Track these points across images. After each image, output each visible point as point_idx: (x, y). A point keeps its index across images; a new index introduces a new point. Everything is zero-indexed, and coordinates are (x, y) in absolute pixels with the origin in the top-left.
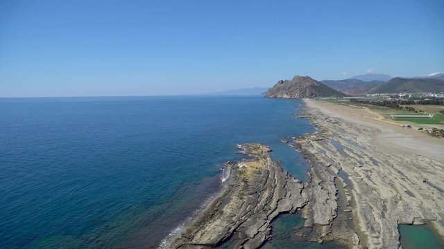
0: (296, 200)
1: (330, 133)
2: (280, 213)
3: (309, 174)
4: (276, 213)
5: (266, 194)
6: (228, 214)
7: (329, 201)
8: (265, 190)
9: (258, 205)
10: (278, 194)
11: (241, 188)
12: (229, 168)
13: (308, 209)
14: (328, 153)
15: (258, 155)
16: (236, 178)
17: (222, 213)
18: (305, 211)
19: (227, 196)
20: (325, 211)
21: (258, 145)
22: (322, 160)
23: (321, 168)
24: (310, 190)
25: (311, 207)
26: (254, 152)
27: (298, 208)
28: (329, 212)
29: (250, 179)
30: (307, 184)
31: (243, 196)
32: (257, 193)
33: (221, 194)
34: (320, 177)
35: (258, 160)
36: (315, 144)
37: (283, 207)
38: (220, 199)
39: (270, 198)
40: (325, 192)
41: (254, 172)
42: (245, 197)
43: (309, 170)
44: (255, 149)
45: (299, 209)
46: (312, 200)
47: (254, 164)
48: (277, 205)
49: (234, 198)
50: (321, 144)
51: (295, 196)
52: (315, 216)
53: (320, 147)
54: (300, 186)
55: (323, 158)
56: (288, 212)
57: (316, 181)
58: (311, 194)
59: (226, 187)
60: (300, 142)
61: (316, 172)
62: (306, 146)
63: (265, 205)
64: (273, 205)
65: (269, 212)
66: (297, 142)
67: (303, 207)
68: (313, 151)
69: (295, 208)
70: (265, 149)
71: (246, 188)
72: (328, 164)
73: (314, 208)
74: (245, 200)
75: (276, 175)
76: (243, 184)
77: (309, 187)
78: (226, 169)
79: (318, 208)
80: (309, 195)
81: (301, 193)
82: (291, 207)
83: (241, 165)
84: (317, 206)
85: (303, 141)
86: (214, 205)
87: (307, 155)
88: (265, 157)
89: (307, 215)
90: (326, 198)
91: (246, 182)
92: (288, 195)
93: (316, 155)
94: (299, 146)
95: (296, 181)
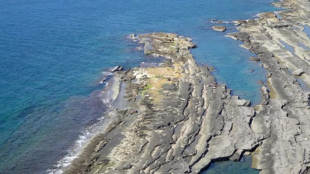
0: (242, 137)
1: (302, 13)
2: (213, 161)
3: (264, 88)
4: (205, 161)
5: (187, 127)
6: (117, 164)
7: (299, 138)
8: (185, 119)
9: (174, 146)
10: (208, 128)
11: (140, 117)
12: (117, 79)
13: (263, 153)
14: (299, 51)
15: (171, 54)
16: (131, 99)
17: (106, 162)
18: (258, 156)
19: (115, 132)
20: (294, 155)
21: (171, 36)
22: (287, 64)
23: (285, 79)
24: (266, 118)
25: (269, 148)
26: (162, 49)
27: (245, 151)
28: (299, 157)
29: (158, 100)
30: (261, 107)
31: (145, 132)
32: (170, 124)
33: (104, 128)
34: (284, 96)
35: (170, 64)
36: (275, 33)
37: (218, 151)
38: (101, 137)
39: (195, 134)
40: (293, 122)
41: (164, 87)
42: (149, 133)
43: (264, 83)
44: (163, 43)
45: (247, 153)
46: (271, 135)
47: (164, 71)
48: (208, 146)
49: (129, 135)
50: (285, 34)
51: (240, 131)
52: (276, 165)
53: (284, 39)
54: (248, 111)
55: (289, 59)
56: (227, 159)
57: (278, 101)
58: (268, 125)
59: (112, 114)
60: (247, 30)
61: (278, 85)
62: (259, 38)
63: (186, 147)
64: (200, 147)
65: (194, 159)
66: (243, 30)
67: (253, 150)
68: (270, 47)
69: (240, 152)
70: (184, 43)
71: (150, 115)
72: (298, 71)
73: (273, 151)
74: (148, 139)
75: (205, 92)
76: (143, 109)
77: (264, 112)
78: (112, 82)
79: (282, 150)
80: (264, 128)
81: (250, 123)
82: (233, 149)
83: (138, 74)
84: (280, 148)
85: (253, 29)
86: (91, 149)
87: (260, 55)
88: (183, 59)
89: (262, 162)
90: (295, 133)
91: (149, 106)
92: (227, 128)
93: (276, 55)
94: (246, 38)
95: (242, 102)
